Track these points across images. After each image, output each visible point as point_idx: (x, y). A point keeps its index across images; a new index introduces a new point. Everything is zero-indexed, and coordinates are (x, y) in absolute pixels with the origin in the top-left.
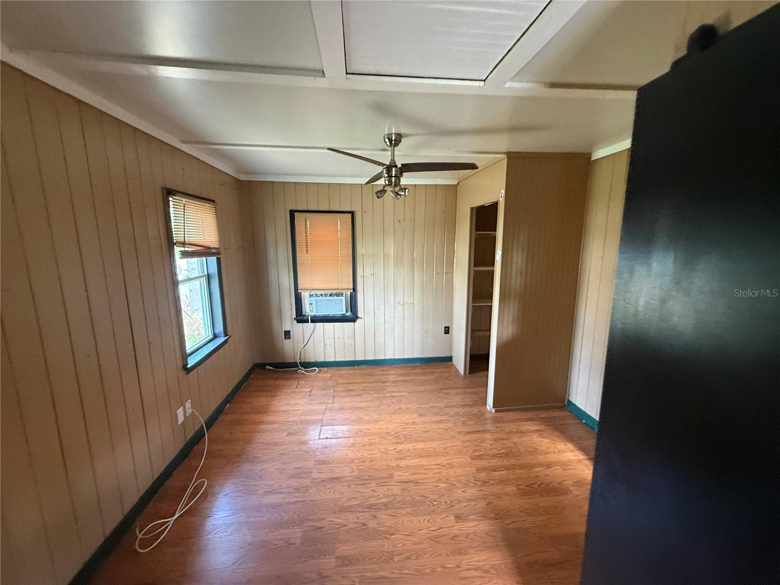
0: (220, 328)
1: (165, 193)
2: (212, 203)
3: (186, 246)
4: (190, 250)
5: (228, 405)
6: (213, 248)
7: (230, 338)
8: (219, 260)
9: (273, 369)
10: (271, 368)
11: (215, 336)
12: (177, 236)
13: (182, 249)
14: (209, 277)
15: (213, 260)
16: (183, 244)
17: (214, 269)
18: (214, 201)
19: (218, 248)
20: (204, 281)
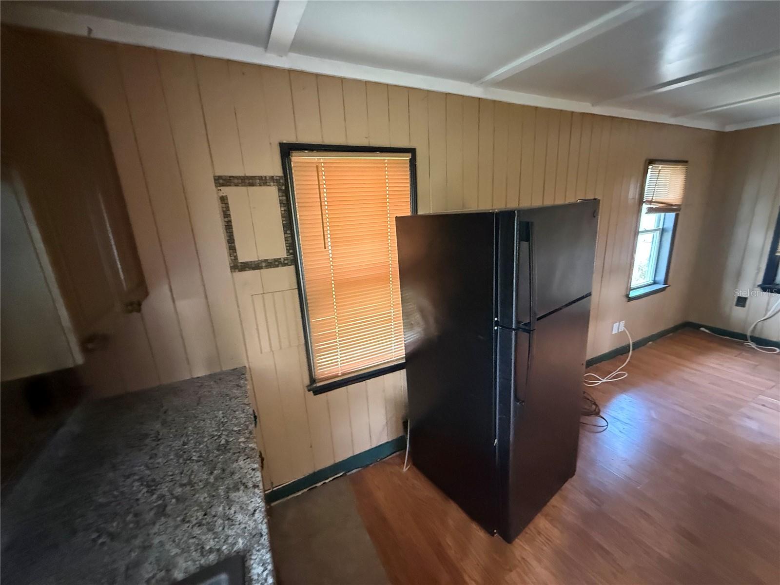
0: (661, 277)
1: (647, 163)
2: (685, 164)
3: (653, 204)
4: (654, 206)
5: (650, 343)
6: (675, 205)
7: (669, 288)
8: (677, 216)
9: (709, 332)
10: (707, 331)
11: (655, 283)
12: (647, 196)
13: (649, 206)
14: (663, 231)
15: (671, 216)
16: (650, 202)
17: (670, 224)
18: (687, 162)
19: (679, 205)
20: (657, 234)
